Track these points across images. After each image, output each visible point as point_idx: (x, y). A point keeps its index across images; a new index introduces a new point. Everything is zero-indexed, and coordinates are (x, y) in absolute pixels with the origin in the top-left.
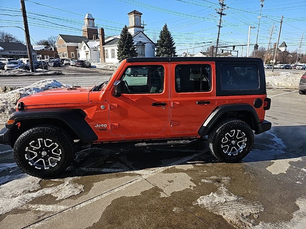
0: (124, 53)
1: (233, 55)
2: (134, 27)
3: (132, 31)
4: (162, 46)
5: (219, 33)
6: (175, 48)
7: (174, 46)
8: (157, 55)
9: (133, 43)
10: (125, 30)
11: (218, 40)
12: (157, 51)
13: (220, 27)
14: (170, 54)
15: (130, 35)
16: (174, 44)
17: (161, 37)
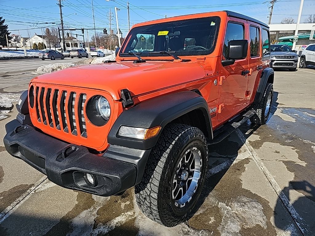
1: (78, 39)
5: (62, 14)
6: (6, 27)
7: (4, 24)
11: (62, 21)
13: (61, 6)
16: (4, 21)
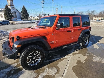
0: (7, 16)
2: (10, 5)
3: (9, 7)
4: (24, 14)
7: (28, 14)
8: (22, 17)
9: (11, 12)
10: (7, 6)
11: (43, 12)
12: (22, 15)
13: (43, 8)
14: (27, 16)
15: (9, 8)
17: (23, 10)
